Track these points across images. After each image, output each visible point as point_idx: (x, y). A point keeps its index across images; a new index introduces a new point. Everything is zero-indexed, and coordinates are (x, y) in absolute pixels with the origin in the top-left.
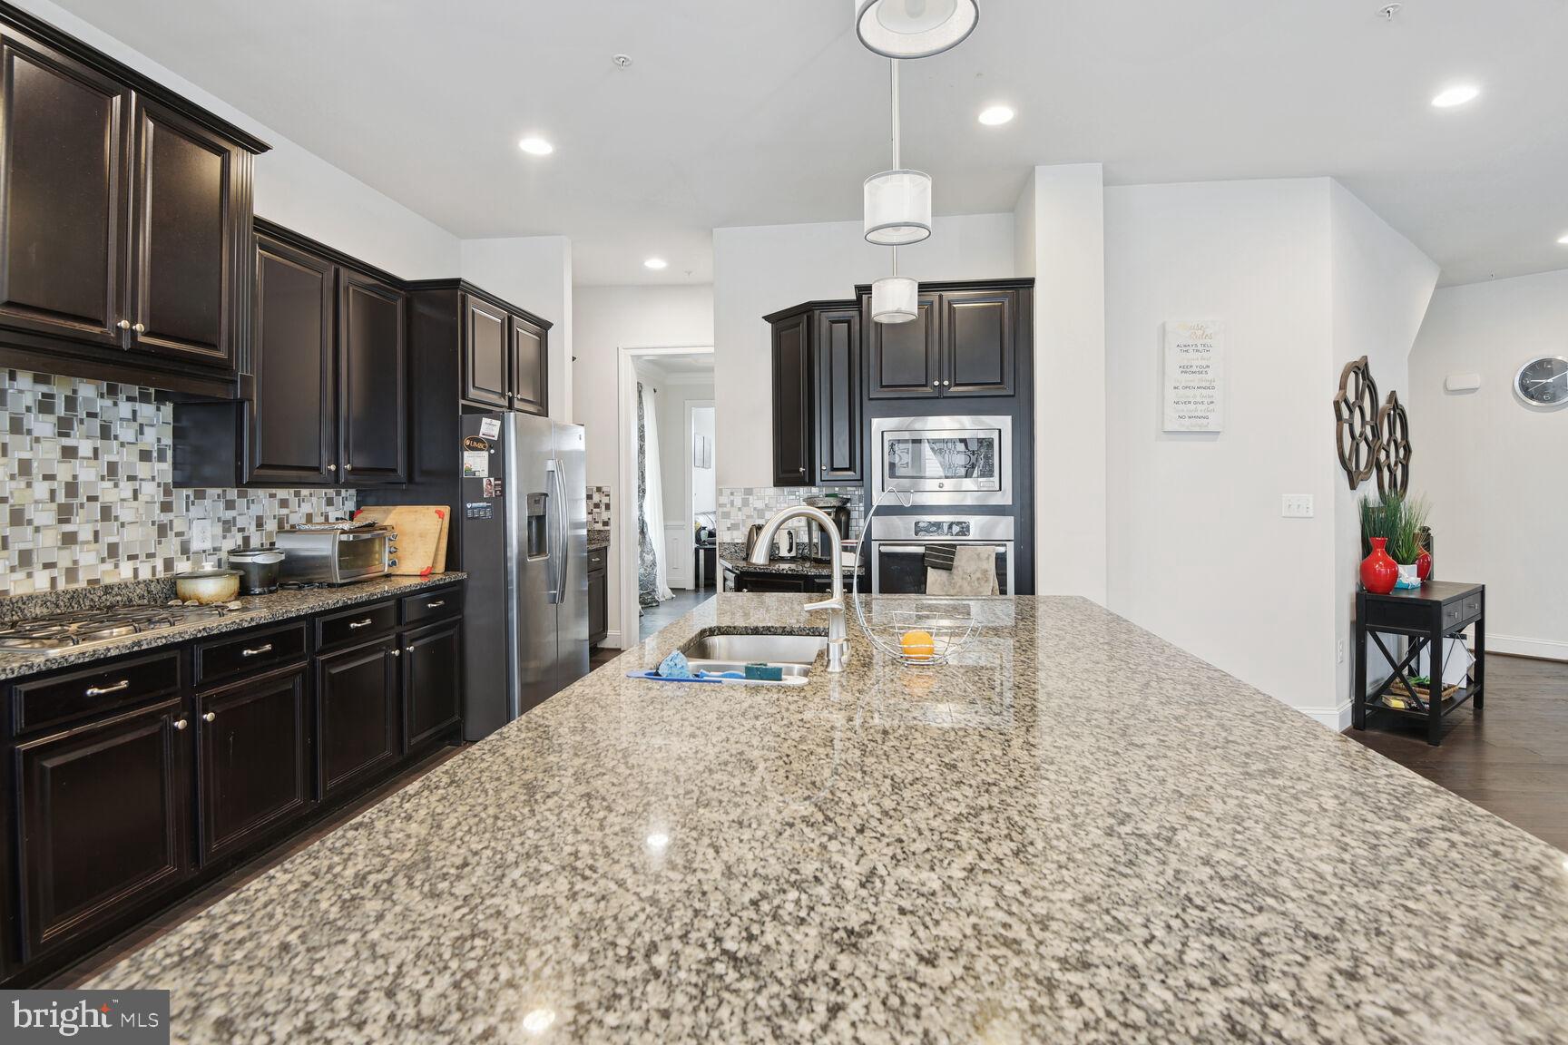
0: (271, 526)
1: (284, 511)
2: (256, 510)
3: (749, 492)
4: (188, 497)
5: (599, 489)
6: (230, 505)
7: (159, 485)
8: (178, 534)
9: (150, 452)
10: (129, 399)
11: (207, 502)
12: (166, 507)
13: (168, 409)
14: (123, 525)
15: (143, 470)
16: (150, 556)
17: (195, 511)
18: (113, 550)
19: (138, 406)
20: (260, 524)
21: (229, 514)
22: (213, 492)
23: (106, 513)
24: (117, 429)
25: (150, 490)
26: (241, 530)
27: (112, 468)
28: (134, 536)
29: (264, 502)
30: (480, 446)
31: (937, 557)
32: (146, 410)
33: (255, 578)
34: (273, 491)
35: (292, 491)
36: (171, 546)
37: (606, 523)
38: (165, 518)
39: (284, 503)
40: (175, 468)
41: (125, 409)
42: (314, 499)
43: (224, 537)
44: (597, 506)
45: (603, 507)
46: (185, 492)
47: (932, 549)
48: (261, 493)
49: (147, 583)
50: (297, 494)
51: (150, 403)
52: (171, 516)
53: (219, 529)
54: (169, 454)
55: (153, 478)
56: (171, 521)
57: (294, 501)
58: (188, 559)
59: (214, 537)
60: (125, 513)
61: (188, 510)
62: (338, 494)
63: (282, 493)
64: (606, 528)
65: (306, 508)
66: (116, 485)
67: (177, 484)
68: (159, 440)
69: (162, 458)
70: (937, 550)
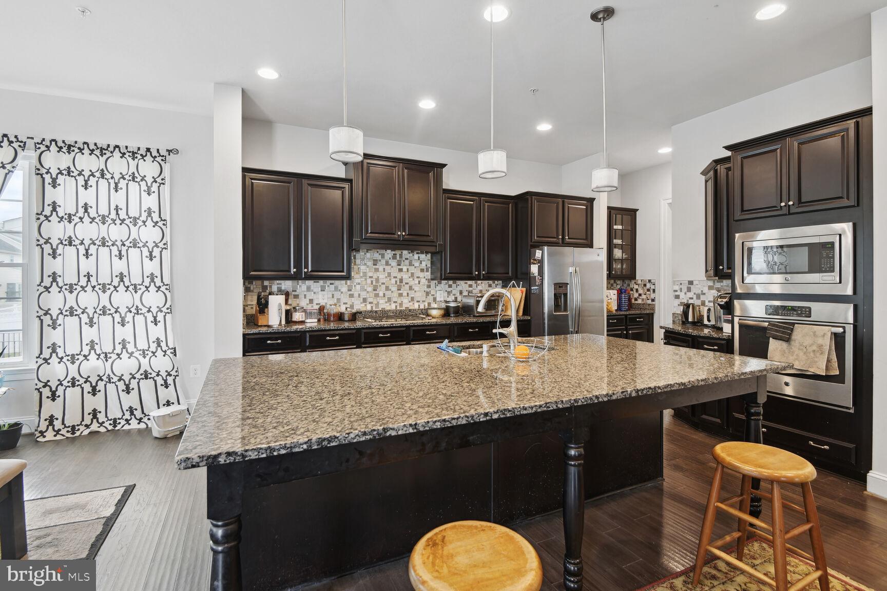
0: (465, 293)
1: (471, 289)
2: (459, 288)
3: (691, 283)
4: (435, 283)
5: (650, 281)
6: (450, 286)
7: (426, 279)
8: (432, 295)
9: (424, 269)
10: (417, 253)
11: (442, 285)
12: (429, 286)
13: (429, 256)
14: (415, 292)
15: (421, 275)
16: (423, 301)
17: (438, 288)
18: (412, 299)
19: (420, 255)
20: (461, 293)
21: (449, 289)
22: (444, 282)
23: (411, 288)
24: (414, 263)
25: (423, 281)
26: (454, 295)
27: (412, 274)
28: (419, 294)
29: (463, 285)
30: (536, 262)
31: (777, 331)
32: (423, 256)
33: (452, 311)
34: (467, 281)
35: (474, 281)
36: (430, 298)
37: (653, 300)
38: (428, 290)
39: (470, 286)
40: (431, 274)
41: (416, 256)
42: (483, 285)
43: (448, 297)
44: (648, 290)
45: (652, 291)
46: (435, 282)
47: (774, 325)
48: (462, 282)
49: (422, 310)
50: (476, 283)
51: (423, 254)
52: (430, 289)
53: (446, 294)
54: (430, 269)
55: (425, 277)
56: (430, 291)
57: (474, 285)
58: (436, 303)
59: (444, 297)
60: (416, 288)
61: (436, 288)
62: (494, 283)
63: (470, 282)
64: (653, 303)
65: (480, 288)
66: (413, 280)
67: (432, 279)
68: (426, 265)
69: (427, 271)
70: (777, 326)
